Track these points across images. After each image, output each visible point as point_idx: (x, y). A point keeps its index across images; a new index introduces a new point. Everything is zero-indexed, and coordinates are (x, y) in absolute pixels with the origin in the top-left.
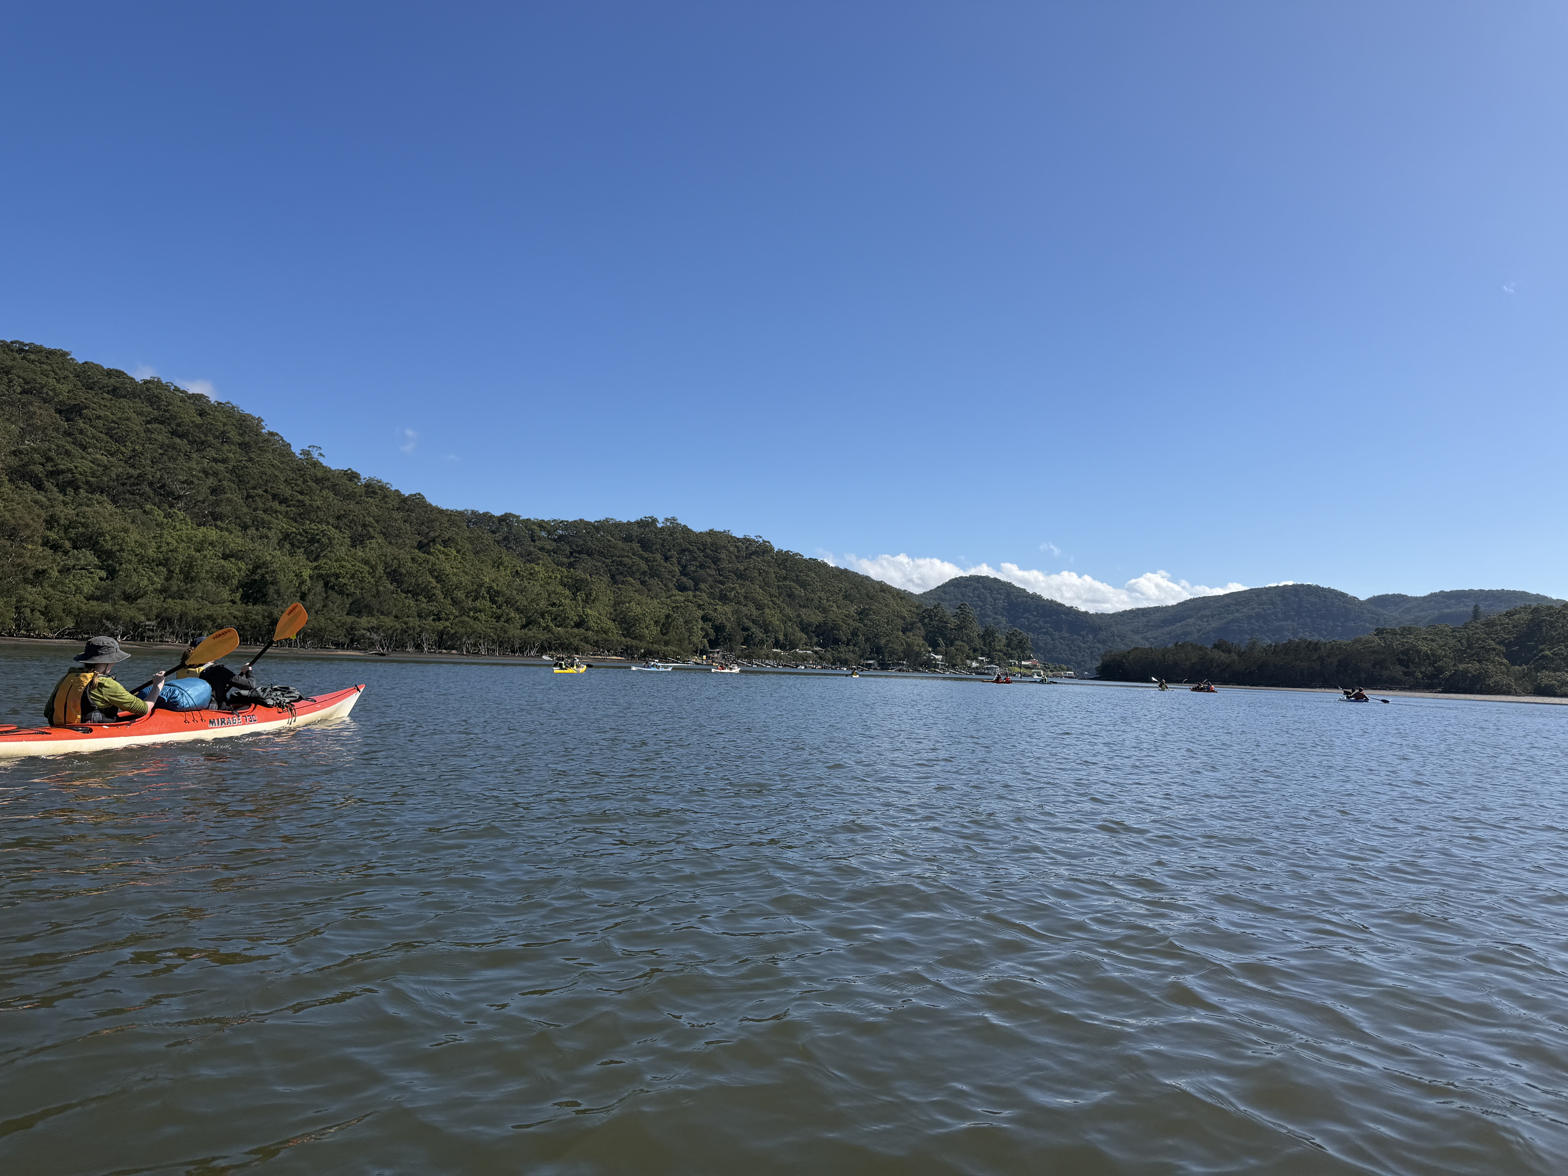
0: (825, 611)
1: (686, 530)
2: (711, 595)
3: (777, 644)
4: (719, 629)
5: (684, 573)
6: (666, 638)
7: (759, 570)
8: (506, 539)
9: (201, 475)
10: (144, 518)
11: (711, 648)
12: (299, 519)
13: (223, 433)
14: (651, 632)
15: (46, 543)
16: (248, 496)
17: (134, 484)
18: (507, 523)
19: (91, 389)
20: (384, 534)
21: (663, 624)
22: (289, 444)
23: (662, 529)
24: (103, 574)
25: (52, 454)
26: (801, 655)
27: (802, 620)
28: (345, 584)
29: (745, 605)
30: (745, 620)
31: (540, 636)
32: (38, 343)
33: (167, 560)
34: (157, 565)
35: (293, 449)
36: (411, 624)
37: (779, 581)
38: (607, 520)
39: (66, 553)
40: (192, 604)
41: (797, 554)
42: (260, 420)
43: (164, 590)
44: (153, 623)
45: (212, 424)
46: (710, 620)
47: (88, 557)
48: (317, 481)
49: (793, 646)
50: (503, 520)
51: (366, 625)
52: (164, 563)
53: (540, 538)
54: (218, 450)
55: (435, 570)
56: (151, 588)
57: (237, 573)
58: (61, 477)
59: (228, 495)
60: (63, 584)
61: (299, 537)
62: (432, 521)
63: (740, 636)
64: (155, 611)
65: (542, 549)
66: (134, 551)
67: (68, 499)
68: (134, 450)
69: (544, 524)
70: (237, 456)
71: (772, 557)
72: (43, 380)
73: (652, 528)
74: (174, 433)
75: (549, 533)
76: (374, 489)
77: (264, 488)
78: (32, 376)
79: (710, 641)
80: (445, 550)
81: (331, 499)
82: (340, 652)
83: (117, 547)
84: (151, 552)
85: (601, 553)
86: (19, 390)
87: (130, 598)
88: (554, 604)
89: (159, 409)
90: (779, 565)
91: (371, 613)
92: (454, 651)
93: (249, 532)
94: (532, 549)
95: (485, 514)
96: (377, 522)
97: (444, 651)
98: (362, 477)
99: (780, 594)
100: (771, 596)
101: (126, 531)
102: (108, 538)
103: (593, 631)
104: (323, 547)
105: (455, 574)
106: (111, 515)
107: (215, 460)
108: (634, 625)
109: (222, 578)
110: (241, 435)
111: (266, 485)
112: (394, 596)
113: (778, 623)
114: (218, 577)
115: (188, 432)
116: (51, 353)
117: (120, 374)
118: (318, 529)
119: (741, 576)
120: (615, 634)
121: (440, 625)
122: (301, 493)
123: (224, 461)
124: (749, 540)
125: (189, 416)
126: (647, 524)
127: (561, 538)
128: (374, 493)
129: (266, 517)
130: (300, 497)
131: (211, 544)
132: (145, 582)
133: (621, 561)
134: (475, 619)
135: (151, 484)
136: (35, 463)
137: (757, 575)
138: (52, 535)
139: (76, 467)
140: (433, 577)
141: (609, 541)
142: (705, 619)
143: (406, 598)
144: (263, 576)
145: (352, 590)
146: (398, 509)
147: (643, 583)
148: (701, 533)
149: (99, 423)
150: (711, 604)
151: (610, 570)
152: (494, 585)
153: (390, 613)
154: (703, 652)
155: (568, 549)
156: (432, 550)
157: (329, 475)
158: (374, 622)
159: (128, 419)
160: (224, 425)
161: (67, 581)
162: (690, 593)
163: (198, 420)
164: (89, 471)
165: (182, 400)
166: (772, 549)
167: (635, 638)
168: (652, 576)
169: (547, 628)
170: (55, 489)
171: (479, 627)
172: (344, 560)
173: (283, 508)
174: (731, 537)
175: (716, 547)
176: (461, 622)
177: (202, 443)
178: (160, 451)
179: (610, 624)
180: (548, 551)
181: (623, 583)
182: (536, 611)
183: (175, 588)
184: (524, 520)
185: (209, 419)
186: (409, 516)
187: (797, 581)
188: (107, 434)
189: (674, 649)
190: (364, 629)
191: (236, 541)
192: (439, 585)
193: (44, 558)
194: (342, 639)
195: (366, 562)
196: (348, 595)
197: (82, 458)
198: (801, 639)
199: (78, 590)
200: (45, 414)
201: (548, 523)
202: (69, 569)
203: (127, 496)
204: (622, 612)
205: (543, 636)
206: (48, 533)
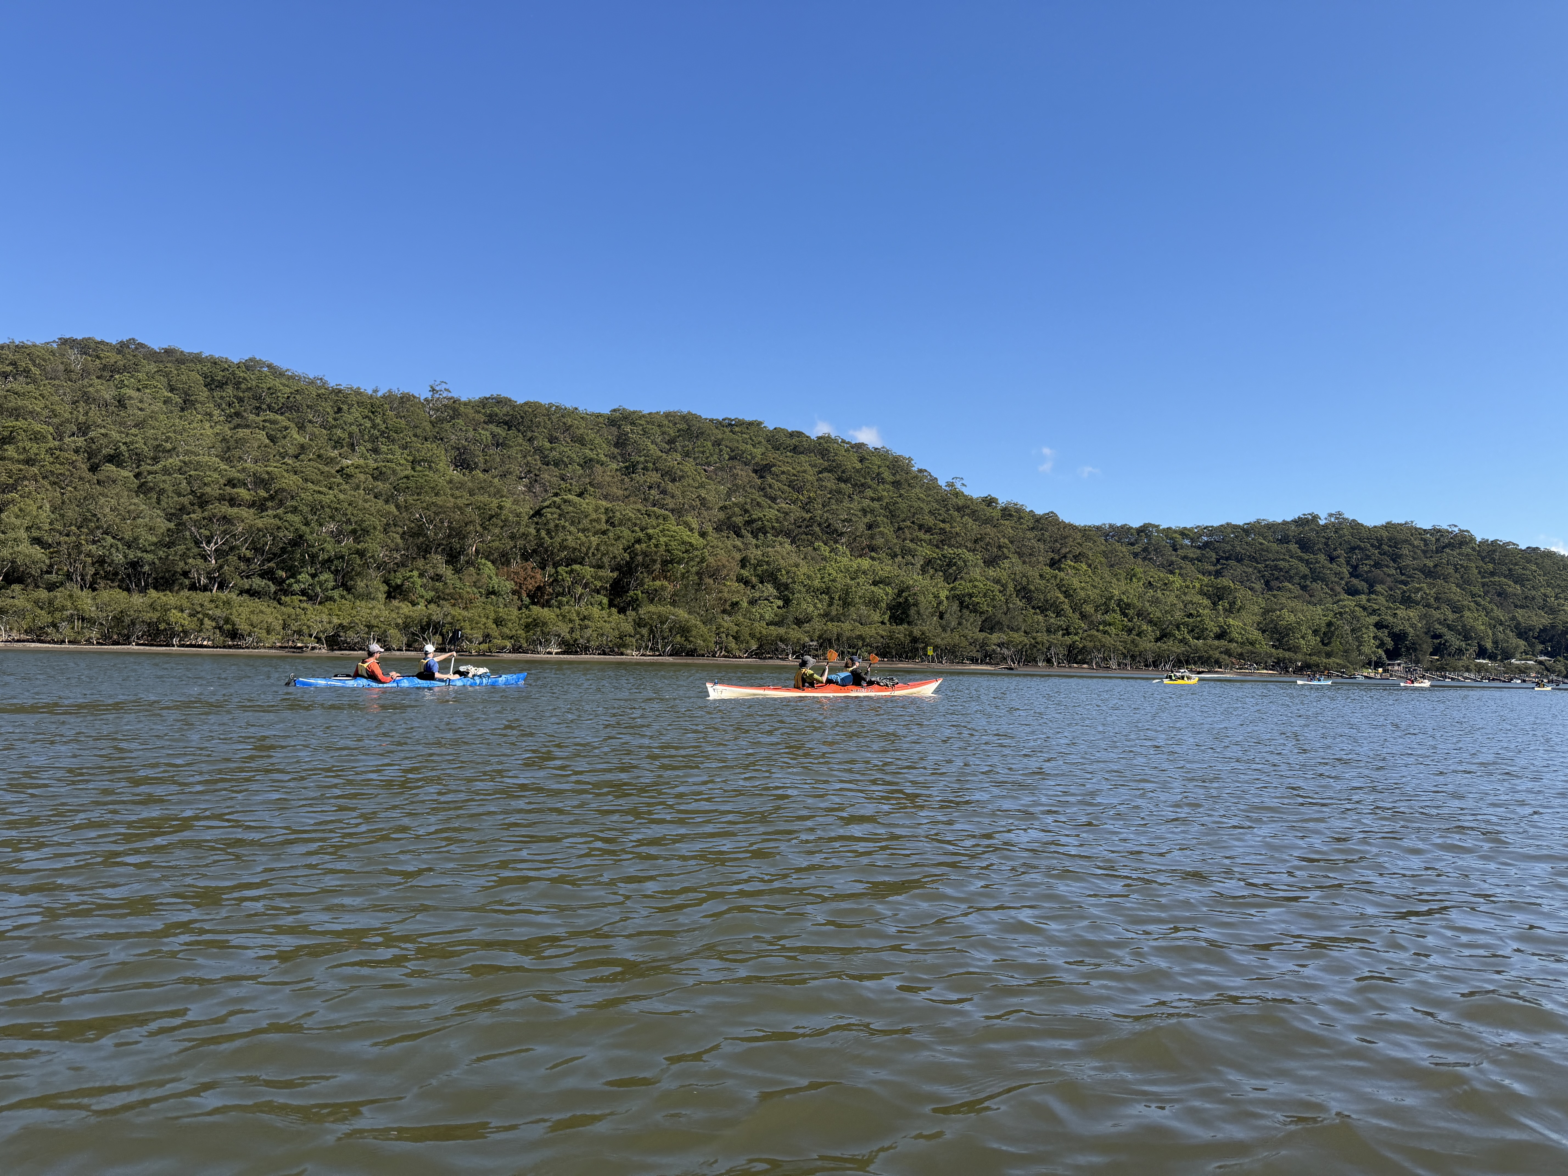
0: (1552, 611)
1: (1355, 526)
2: (1391, 598)
3: (1482, 653)
4: (1399, 637)
5: (1355, 572)
6: (1328, 648)
7: (1455, 565)
8: (1145, 550)
9: (859, 513)
10: (814, 554)
11: (1389, 659)
12: (941, 545)
13: (878, 474)
14: (1308, 642)
15: (740, 579)
16: (899, 529)
17: (807, 527)
18: (1146, 534)
19: (778, 450)
20: (1018, 553)
21: (1324, 633)
22: (936, 479)
23: (1325, 527)
24: (780, 603)
25: (748, 507)
26: (1518, 667)
27: (1519, 624)
28: (978, 603)
29: (1438, 608)
30: (1437, 626)
31: (1175, 649)
32: (740, 418)
33: (828, 588)
34: (821, 594)
35: (940, 483)
36: (1039, 639)
37: (1484, 577)
38: (1258, 522)
39: (753, 587)
40: (846, 626)
41: (1508, 543)
42: (910, 459)
43: (826, 615)
44: (815, 643)
45: (869, 467)
46: (1387, 627)
47: (769, 589)
48: (959, 509)
49: (1507, 655)
50: (1142, 531)
51: (996, 641)
52: (827, 591)
53: (1182, 547)
54: (875, 490)
55: (1064, 585)
56: (816, 613)
57: (884, 597)
58: (754, 525)
59: (881, 529)
60: (751, 612)
61: (939, 561)
62: (1065, 538)
63: (1427, 645)
64: (817, 633)
65: (1185, 558)
66: (802, 583)
67: (759, 543)
68: (809, 497)
69: (1186, 532)
70: (891, 493)
71: (1473, 549)
72: (743, 447)
73: (1313, 526)
74: (840, 479)
75: (1192, 540)
76: (1011, 513)
77: (912, 520)
78: (736, 445)
79: (1387, 652)
80: (1076, 565)
81: (970, 524)
82: (973, 667)
83: (790, 580)
84: (817, 583)
85: (1253, 559)
86: (727, 457)
87: (799, 622)
88: (1190, 615)
89: (828, 460)
90: (1483, 559)
91: (1001, 630)
92: (1085, 666)
93: (896, 560)
94: (1174, 558)
95: (1122, 527)
96: (1012, 542)
97: (1075, 665)
98: (1000, 502)
99: (1486, 593)
100: (1473, 595)
101: (797, 566)
102: (784, 572)
103: (1237, 642)
104: (960, 570)
105: (1082, 589)
106: (788, 553)
107: (873, 499)
108: (1288, 635)
109: (874, 603)
110: (894, 475)
111: (913, 516)
112: (1024, 612)
113: (1483, 627)
114: (870, 601)
115: (851, 477)
116: (751, 424)
117: (799, 434)
118: (954, 554)
119: (1429, 573)
120: (1265, 646)
121: (1068, 640)
122: (943, 521)
123: (879, 499)
124: (1439, 531)
125: (852, 463)
126: (1307, 522)
127: (1206, 545)
128: (1011, 515)
129: (912, 545)
130: (942, 525)
131: (864, 573)
132: (811, 608)
133: (1276, 566)
134: (1105, 632)
135: (819, 525)
136: (737, 516)
137: (1452, 571)
138: (745, 573)
139: (764, 516)
140: (1061, 592)
141: (1261, 544)
142: (1379, 626)
143: (1035, 613)
144: (906, 599)
145: (985, 608)
146: (1033, 529)
147: (1304, 588)
148: (1375, 527)
149: (784, 477)
150: (1390, 608)
151: (1263, 576)
152: (1124, 598)
153: (1019, 629)
154: (1377, 665)
155: (1214, 555)
156: (1063, 566)
157: (969, 502)
158: (1004, 638)
159: (805, 472)
160: (879, 467)
161: (754, 610)
162: (1363, 596)
163: (859, 466)
164: (774, 518)
165: (847, 450)
166: (1472, 539)
167: (1289, 650)
168: (1315, 580)
169: (1183, 641)
170: (750, 535)
171: (1108, 640)
172: (976, 580)
173: (927, 537)
174: (1416, 529)
175: (1395, 543)
176: (1089, 636)
177: (862, 485)
178: (829, 496)
179: (1256, 634)
180: (1191, 560)
181: (1279, 589)
182: (1171, 623)
183: (834, 613)
184: (1164, 530)
185: (867, 463)
186: (1043, 534)
187: (1510, 575)
188: (789, 486)
189: (1338, 661)
190: (995, 645)
191: (886, 568)
192: (1067, 600)
193: (738, 592)
194: (974, 654)
195: (997, 581)
196: (981, 613)
197: (770, 507)
198: (1517, 647)
199: (762, 617)
200: (744, 474)
201: (1191, 530)
202: (756, 601)
203: (804, 536)
204: (1272, 621)
205: (1179, 649)
206: (742, 571)
